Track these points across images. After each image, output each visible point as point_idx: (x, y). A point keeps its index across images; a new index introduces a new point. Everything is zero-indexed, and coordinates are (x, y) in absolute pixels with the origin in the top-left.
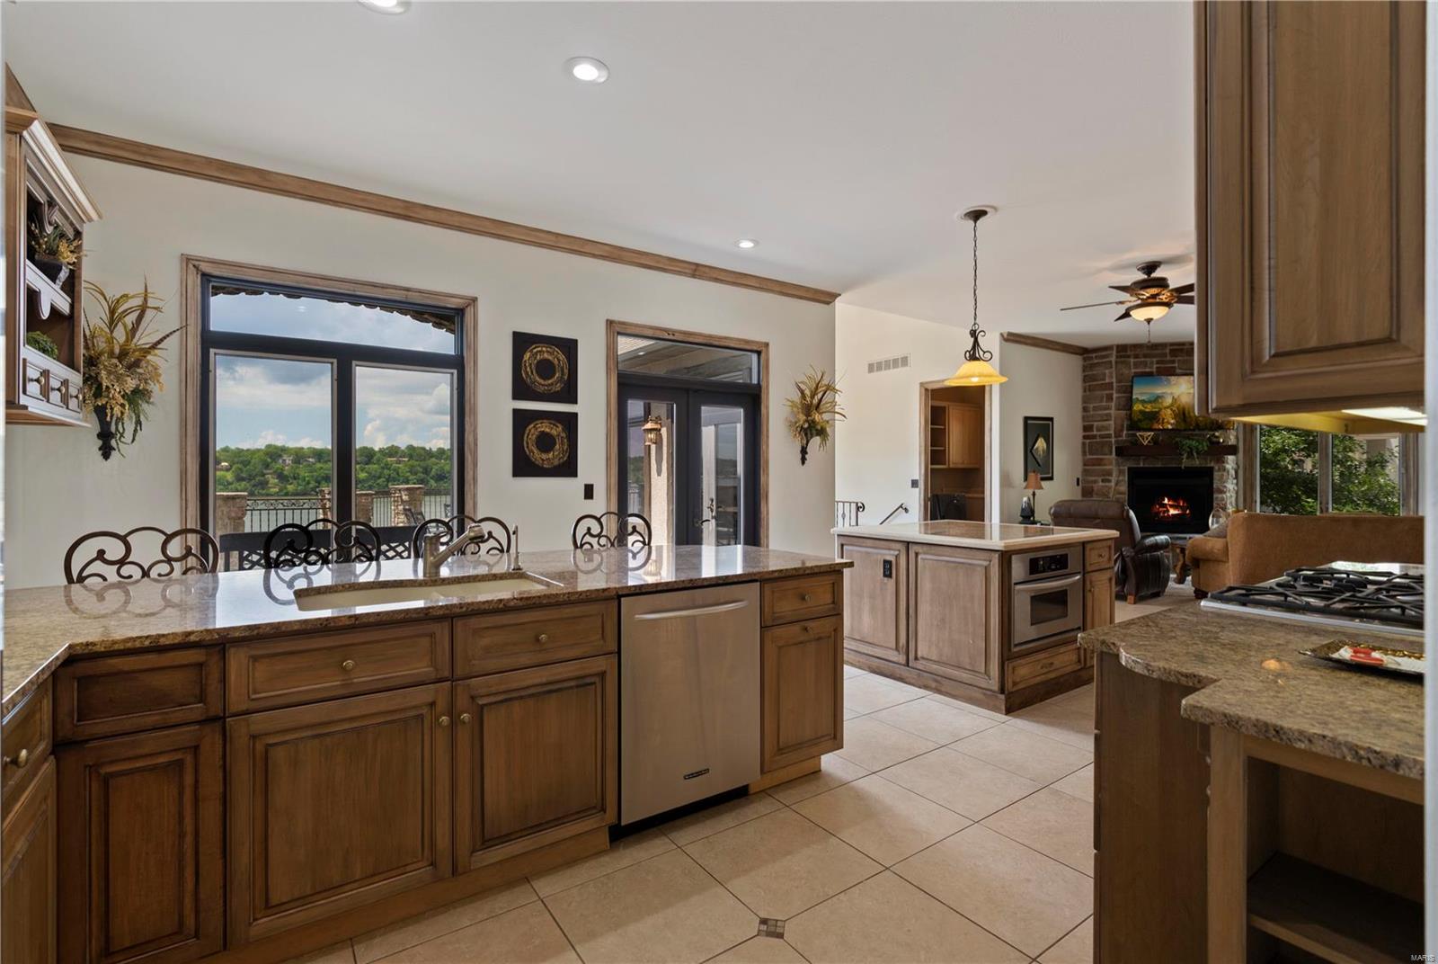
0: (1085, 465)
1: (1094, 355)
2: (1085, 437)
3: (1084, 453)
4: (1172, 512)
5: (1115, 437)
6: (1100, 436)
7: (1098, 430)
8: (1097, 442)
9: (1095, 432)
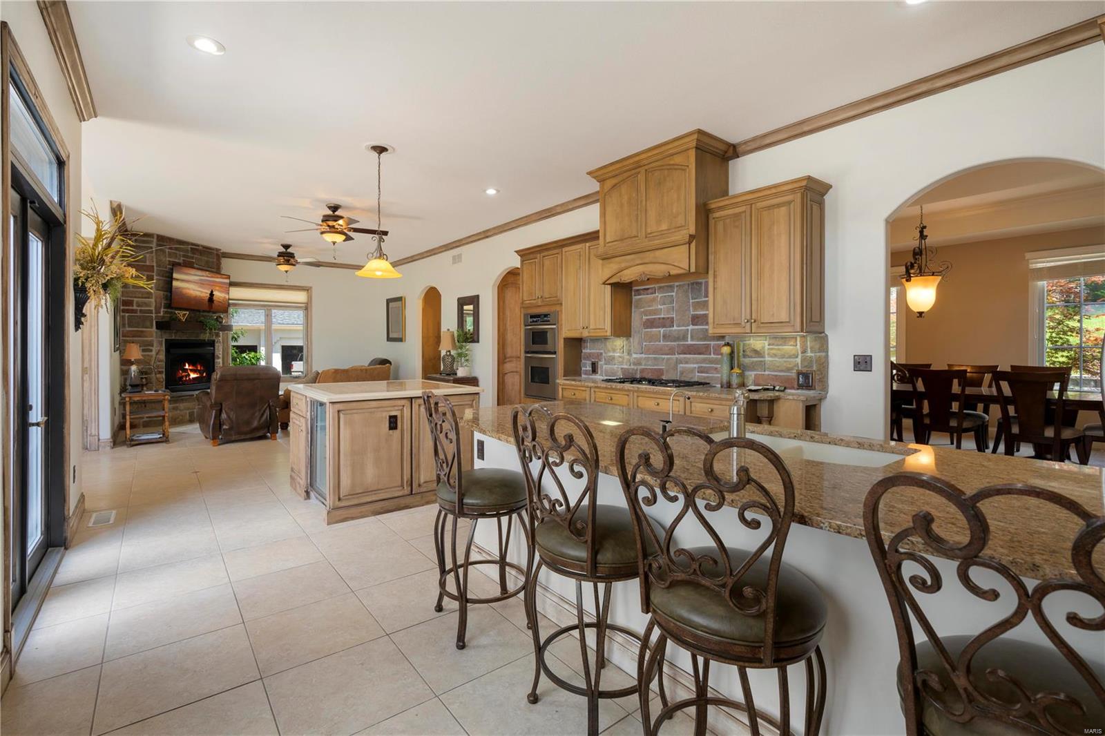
0: (123, 336)
3: (123, 325)
4: (193, 375)
5: (156, 313)
6: (141, 311)
7: (138, 305)
8: (137, 316)
9: (135, 307)
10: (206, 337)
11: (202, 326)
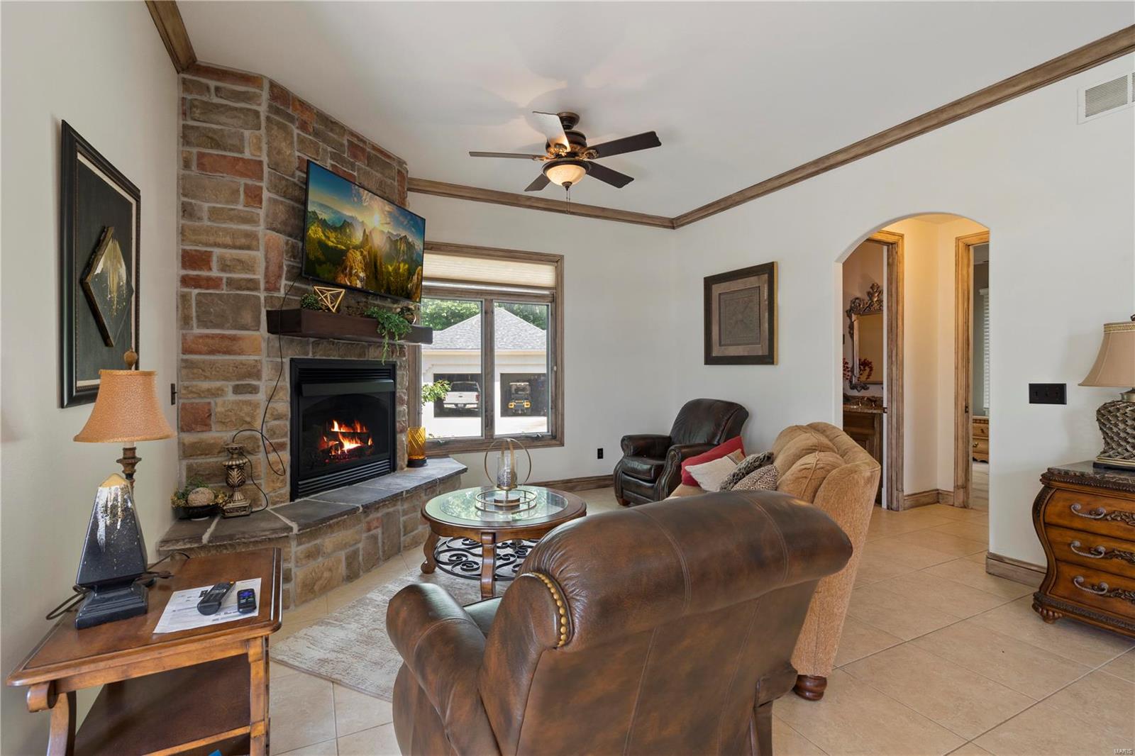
0: (185, 351)
1: (213, 84)
2: (185, 281)
3: (185, 321)
4: (349, 445)
5: (267, 289)
6: (230, 282)
7: (224, 267)
8: (220, 296)
9: (215, 273)
10: (379, 355)
11: (375, 325)
